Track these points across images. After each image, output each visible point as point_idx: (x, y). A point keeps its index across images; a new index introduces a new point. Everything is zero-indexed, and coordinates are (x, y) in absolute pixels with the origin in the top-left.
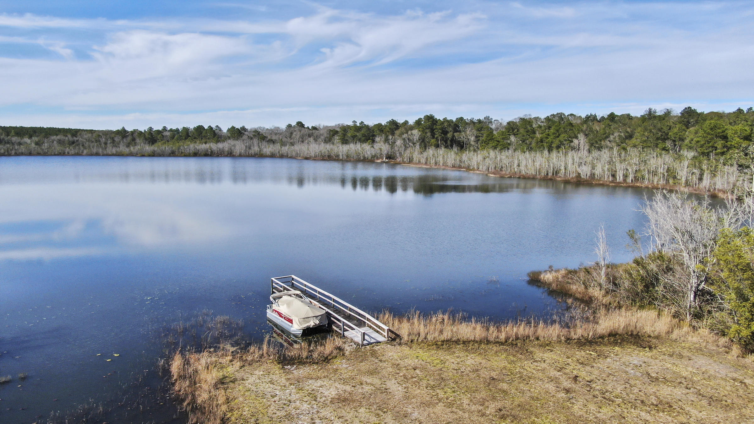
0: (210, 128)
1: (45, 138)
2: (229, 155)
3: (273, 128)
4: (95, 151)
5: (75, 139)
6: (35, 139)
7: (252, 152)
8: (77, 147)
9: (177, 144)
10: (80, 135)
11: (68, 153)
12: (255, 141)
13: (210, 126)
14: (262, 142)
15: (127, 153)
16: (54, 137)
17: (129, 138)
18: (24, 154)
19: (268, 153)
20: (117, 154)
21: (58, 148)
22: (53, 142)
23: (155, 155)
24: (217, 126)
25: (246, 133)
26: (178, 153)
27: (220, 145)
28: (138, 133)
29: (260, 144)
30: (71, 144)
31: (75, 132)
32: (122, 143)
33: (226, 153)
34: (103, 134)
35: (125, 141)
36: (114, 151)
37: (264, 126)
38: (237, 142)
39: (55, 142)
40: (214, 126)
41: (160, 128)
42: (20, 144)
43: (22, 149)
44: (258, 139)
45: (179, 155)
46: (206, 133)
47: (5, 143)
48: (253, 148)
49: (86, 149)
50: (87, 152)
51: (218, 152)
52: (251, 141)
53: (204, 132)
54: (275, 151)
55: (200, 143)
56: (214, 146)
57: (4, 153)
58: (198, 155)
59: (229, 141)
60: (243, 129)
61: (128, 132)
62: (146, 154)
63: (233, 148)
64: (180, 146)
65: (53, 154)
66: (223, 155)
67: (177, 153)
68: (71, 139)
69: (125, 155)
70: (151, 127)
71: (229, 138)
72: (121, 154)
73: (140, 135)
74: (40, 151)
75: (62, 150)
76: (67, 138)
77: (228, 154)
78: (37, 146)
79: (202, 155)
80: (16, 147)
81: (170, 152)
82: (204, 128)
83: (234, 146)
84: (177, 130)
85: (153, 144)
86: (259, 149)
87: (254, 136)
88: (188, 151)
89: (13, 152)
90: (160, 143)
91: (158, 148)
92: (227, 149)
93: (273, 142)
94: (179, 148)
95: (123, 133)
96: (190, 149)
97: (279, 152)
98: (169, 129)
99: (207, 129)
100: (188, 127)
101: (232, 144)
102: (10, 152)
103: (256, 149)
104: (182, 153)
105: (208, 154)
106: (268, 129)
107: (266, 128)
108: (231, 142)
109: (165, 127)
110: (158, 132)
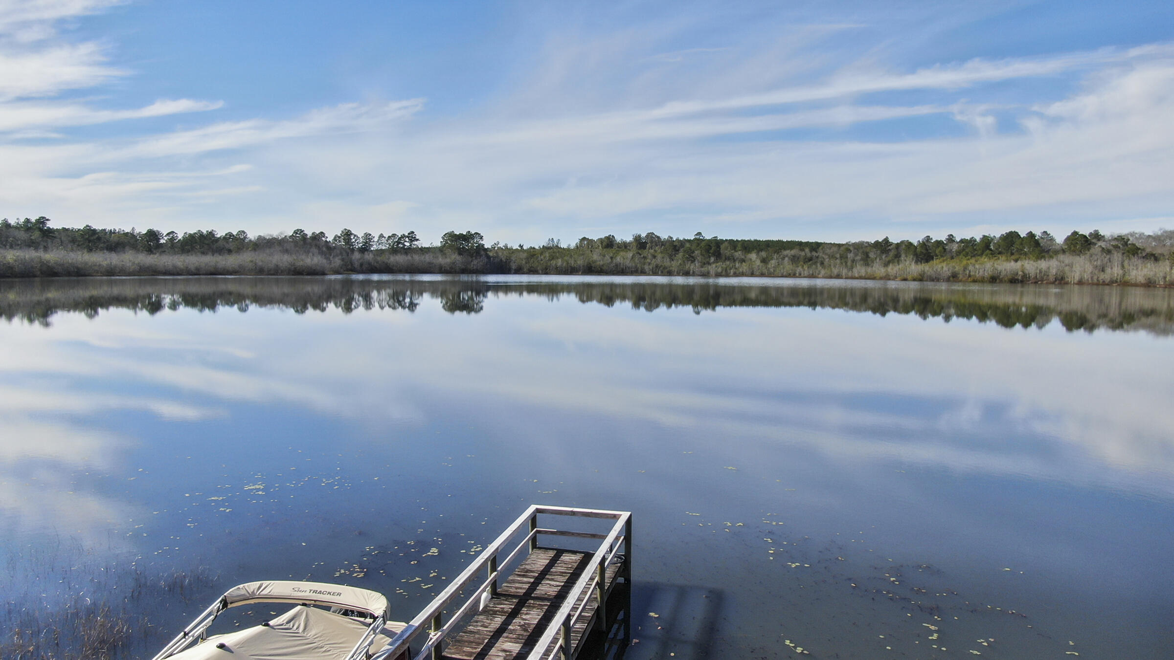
0: (1031, 235)
1: (775, 253)
2: (1057, 283)
3: (1159, 233)
4: (835, 271)
5: (814, 254)
6: (763, 254)
7: (1106, 276)
8: (814, 266)
9: (965, 262)
10: (822, 249)
11: (800, 274)
12: (1117, 257)
13: (1031, 232)
14: (1130, 259)
15: (881, 275)
16: (787, 252)
17: (892, 254)
18: (745, 275)
19: (1141, 279)
20: (867, 276)
21: (787, 266)
22: (783, 259)
23: (924, 279)
24: (1045, 232)
25: (1100, 243)
26: (964, 277)
27: (1043, 264)
28: (905, 245)
29: (1126, 263)
30: (807, 262)
31: (815, 247)
32: (878, 260)
33: (1052, 279)
34: (855, 249)
35: (884, 257)
36: (863, 273)
37: (1142, 231)
38: (1077, 258)
39: (787, 259)
40: (1038, 233)
41: (943, 238)
42: (743, 261)
43: (744, 267)
44: (1123, 254)
45: (964, 279)
46: (1022, 244)
47: (726, 259)
48: (1110, 270)
49: (825, 269)
50: (826, 273)
51: (1036, 276)
52: (1108, 257)
53: (1018, 242)
54: (1155, 275)
55: (1007, 260)
56: (1031, 266)
57: (722, 272)
58: (998, 281)
59: (1061, 257)
60: (1097, 236)
61: (891, 244)
62: (909, 277)
63: (1067, 269)
64: (967, 264)
65: (780, 275)
66: (1045, 282)
67: (961, 277)
68: (809, 255)
69: (878, 278)
70: (929, 236)
71: (1064, 251)
72: (873, 277)
73: (909, 248)
74: (765, 271)
75: (792, 270)
76: (803, 254)
77: (1056, 280)
78: (762, 264)
79: (1005, 281)
80: (737, 265)
81: (949, 273)
82: (1019, 236)
83: (1071, 265)
84: (972, 240)
85: (927, 261)
86: (1121, 272)
87: (1116, 247)
88: (981, 273)
89: (732, 271)
90: (938, 260)
91: (930, 267)
92: (1054, 271)
93: (1155, 258)
94: (965, 269)
95: (883, 246)
96: (985, 270)
97: (1165, 278)
98: (958, 240)
99: (1024, 237)
100: (992, 236)
101: (1067, 262)
102: (729, 271)
103: (1115, 271)
104: (970, 276)
105: (1018, 280)
106: (1149, 236)
107: (1147, 233)
108: (1067, 259)
109: (952, 235)
110: (939, 243)
